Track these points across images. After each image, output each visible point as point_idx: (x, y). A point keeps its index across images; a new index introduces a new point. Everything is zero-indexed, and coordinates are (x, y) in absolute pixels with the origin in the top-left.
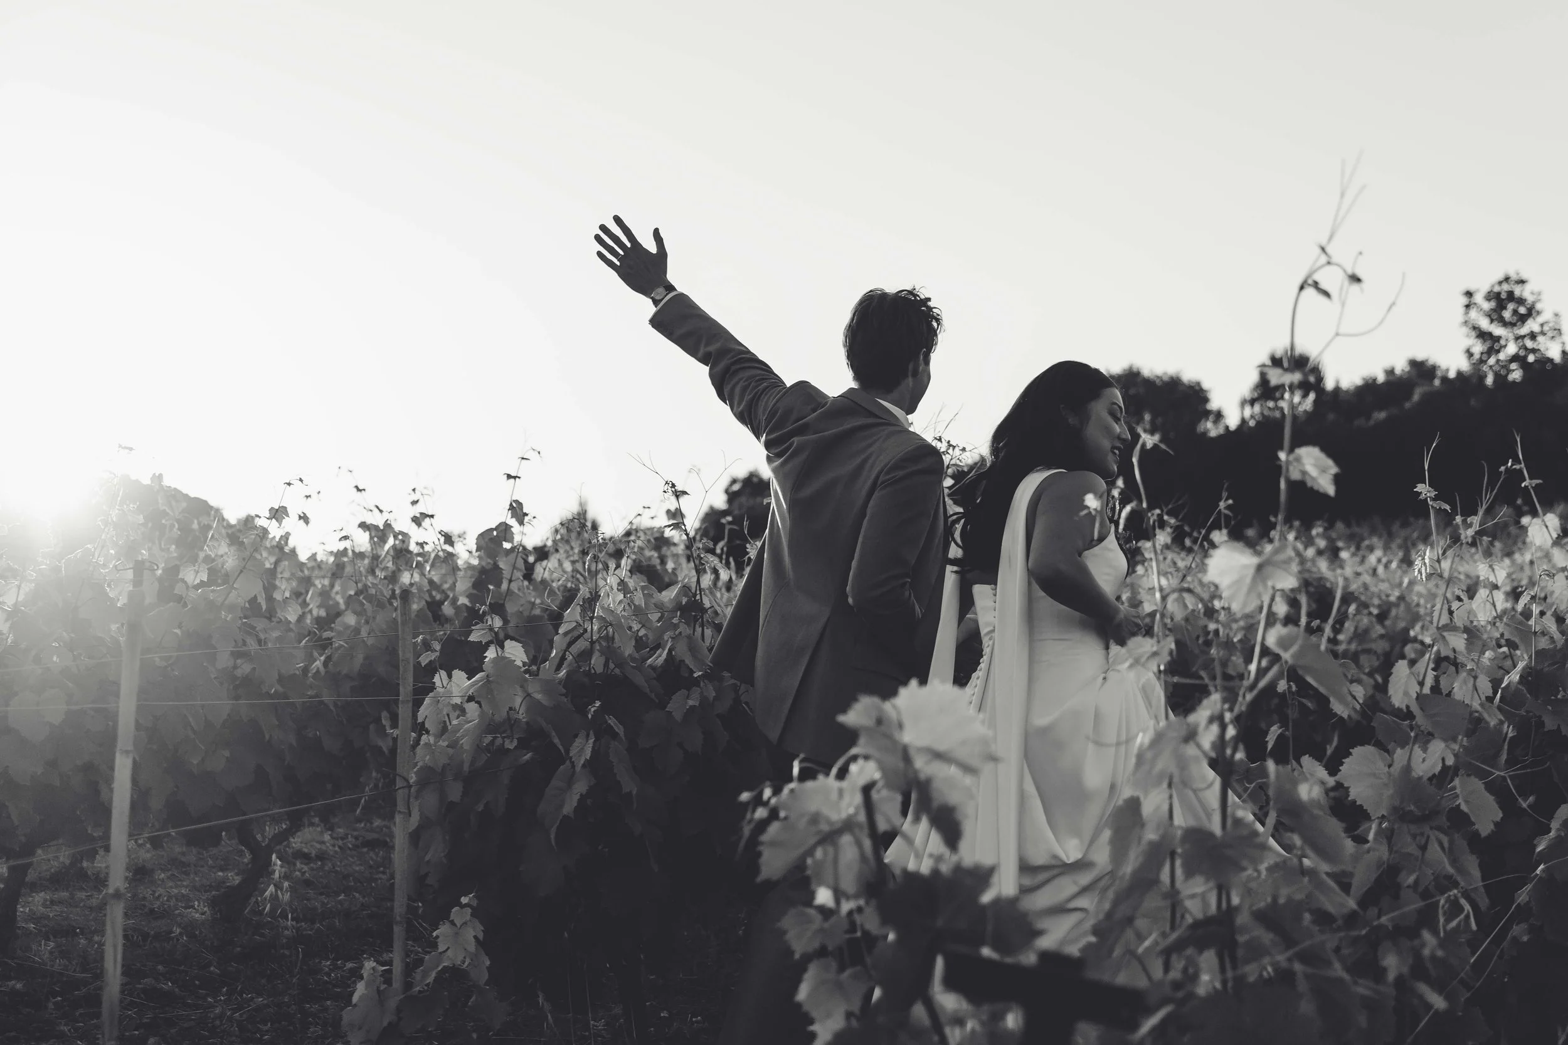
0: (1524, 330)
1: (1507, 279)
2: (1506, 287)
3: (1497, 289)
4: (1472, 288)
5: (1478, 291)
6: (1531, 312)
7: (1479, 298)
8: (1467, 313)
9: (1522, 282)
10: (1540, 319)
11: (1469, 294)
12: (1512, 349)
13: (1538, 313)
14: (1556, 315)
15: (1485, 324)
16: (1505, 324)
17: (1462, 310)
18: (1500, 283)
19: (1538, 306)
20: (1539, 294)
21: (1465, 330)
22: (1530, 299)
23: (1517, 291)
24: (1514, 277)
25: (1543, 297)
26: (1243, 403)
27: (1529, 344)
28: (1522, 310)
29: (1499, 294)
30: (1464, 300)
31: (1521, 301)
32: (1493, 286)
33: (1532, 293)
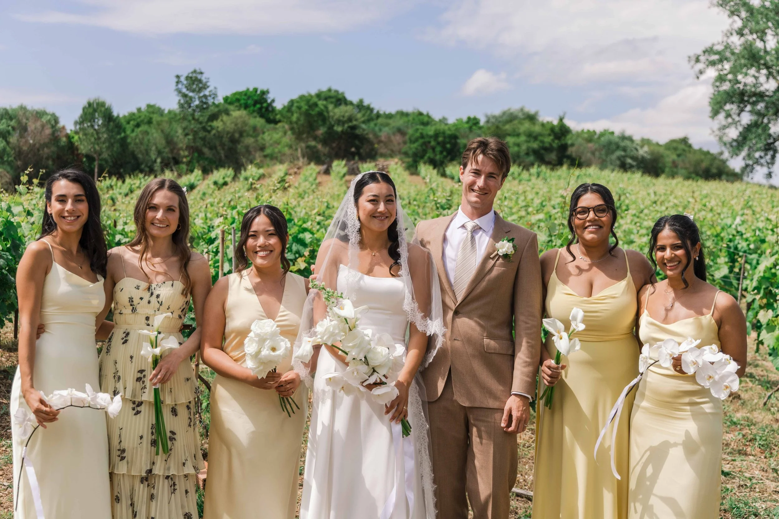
0: (202, 94)
1: (195, 71)
2: (194, 75)
3: (190, 75)
4: (179, 74)
5: (182, 76)
6: (205, 87)
7: (183, 79)
8: (177, 85)
9: (201, 73)
10: (208, 90)
11: (178, 77)
12: (197, 102)
13: (208, 87)
14: (215, 88)
15: (184, 90)
16: (193, 91)
17: (175, 84)
18: (192, 73)
19: (208, 84)
20: (209, 79)
21: (176, 93)
22: (204, 80)
23: (199, 77)
24: (198, 71)
25: (210, 80)
26: (76, 123)
27: (204, 100)
28: (201, 85)
29: (191, 78)
30: (176, 80)
31: (200, 81)
32: (189, 74)
33: (206, 78)
